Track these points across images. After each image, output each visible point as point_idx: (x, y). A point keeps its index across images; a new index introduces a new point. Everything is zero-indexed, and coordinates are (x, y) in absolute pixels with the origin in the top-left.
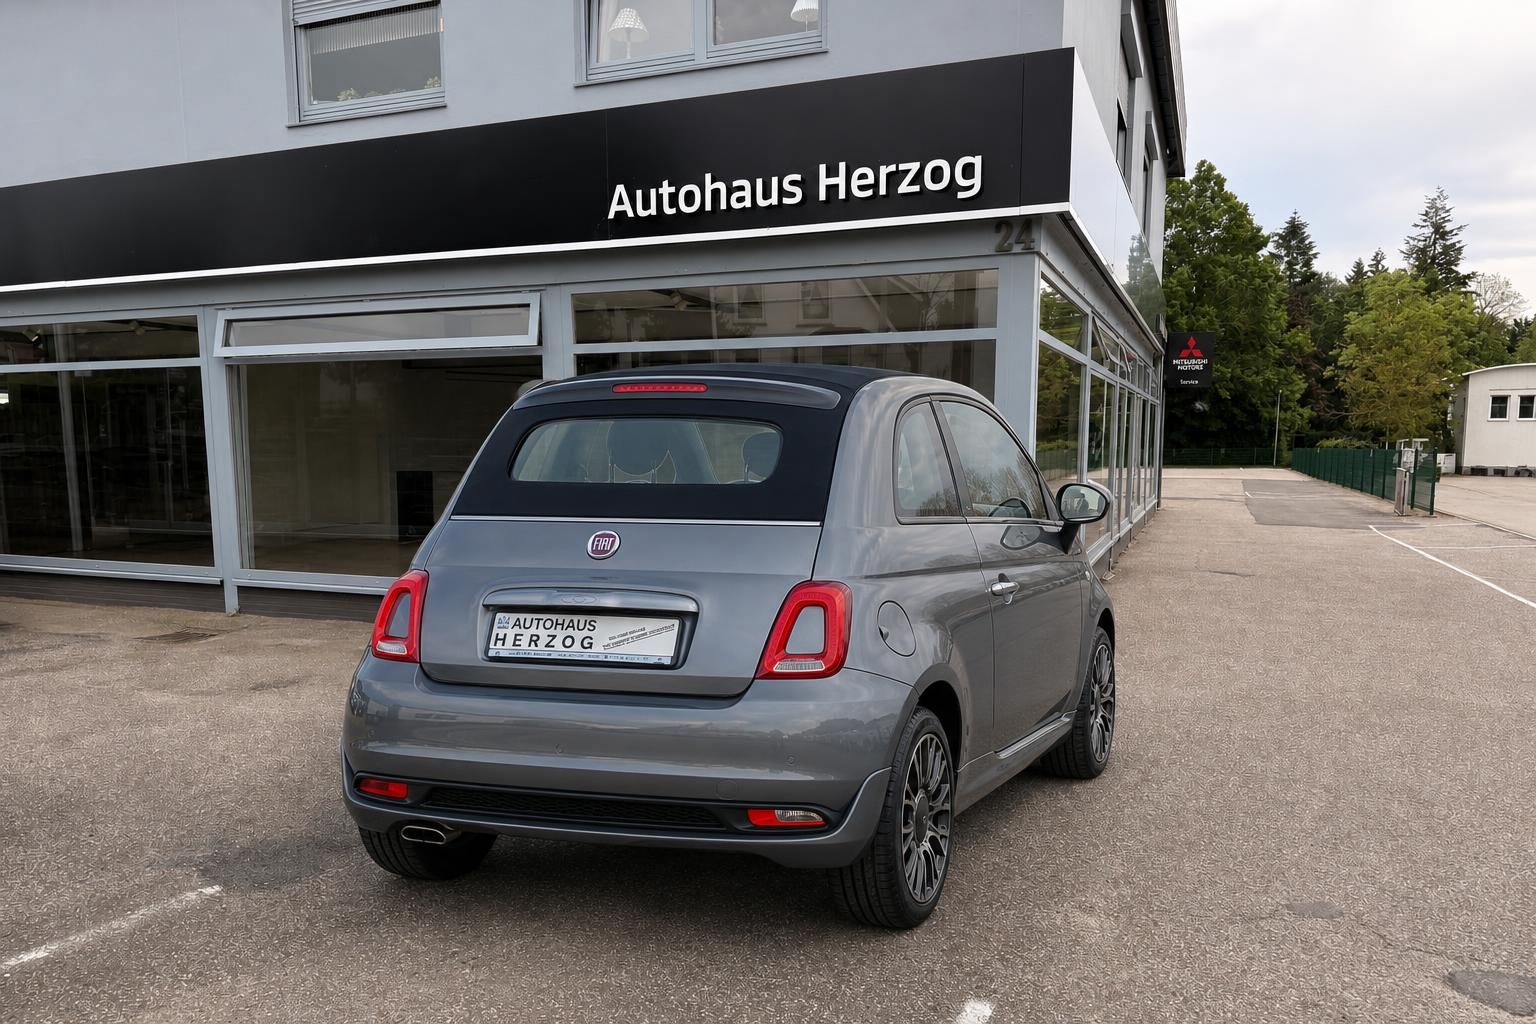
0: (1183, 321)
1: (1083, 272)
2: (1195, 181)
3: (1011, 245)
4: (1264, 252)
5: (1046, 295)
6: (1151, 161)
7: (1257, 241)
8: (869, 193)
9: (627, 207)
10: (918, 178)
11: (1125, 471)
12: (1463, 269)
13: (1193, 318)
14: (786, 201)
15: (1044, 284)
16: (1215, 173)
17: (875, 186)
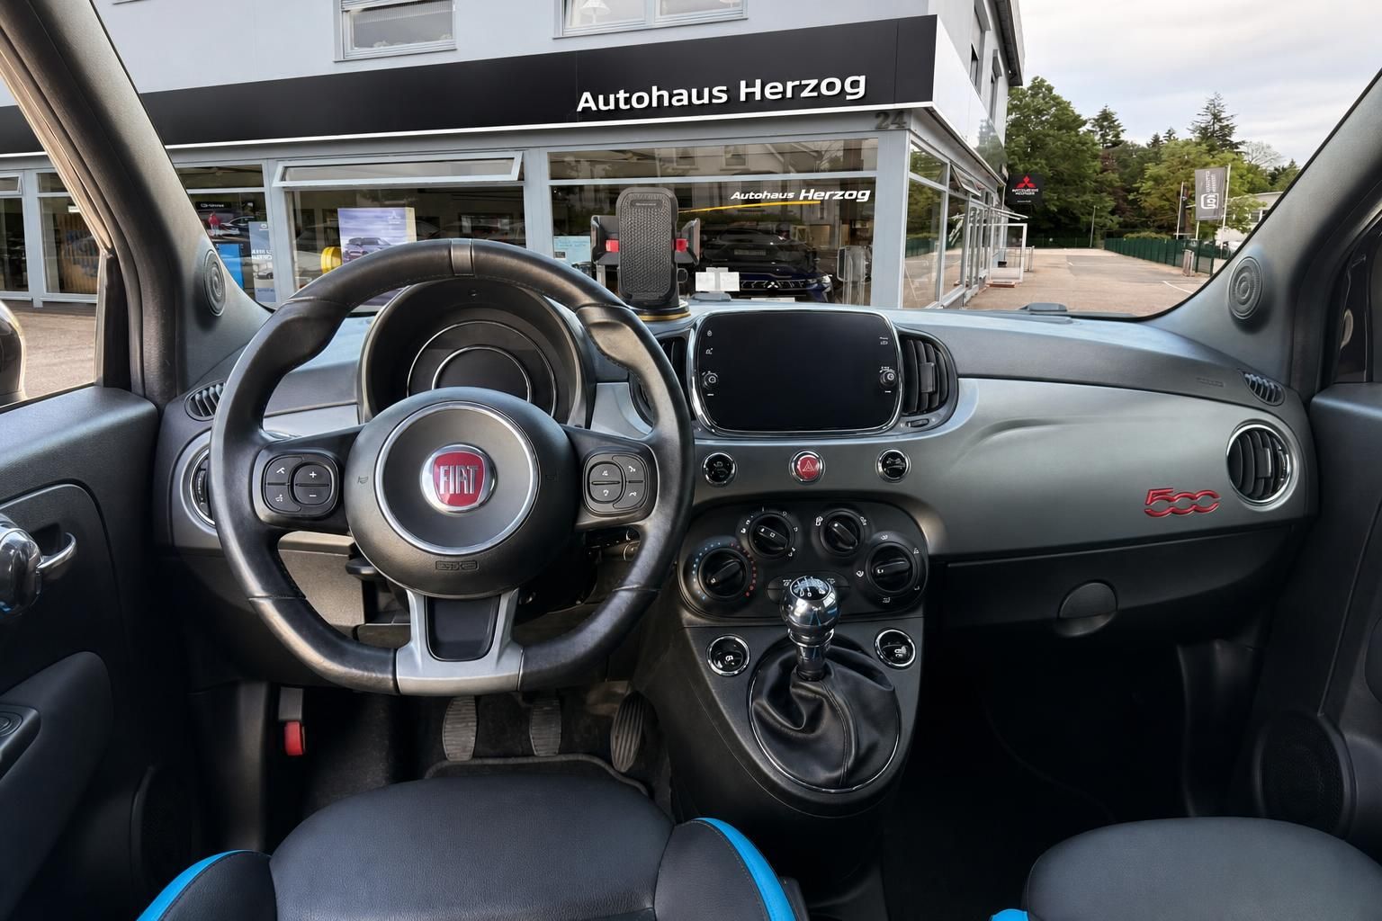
0: (1020, 167)
1: (941, 139)
2: (1030, 88)
3: (888, 125)
4: (1082, 130)
5: (914, 153)
6: (997, 77)
7: (1077, 122)
8: (779, 96)
9: (592, 104)
10: (817, 88)
11: (976, 250)
12: (1234, 139)
13: (1029, 166)
14: (714, 101)
15: (912, 147)
16: (1046, 84)
17: (784, 92)
